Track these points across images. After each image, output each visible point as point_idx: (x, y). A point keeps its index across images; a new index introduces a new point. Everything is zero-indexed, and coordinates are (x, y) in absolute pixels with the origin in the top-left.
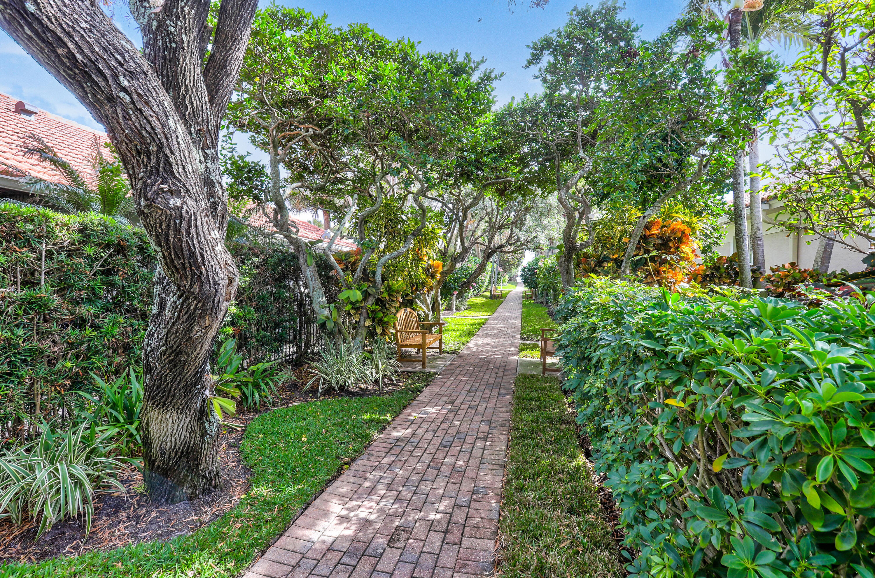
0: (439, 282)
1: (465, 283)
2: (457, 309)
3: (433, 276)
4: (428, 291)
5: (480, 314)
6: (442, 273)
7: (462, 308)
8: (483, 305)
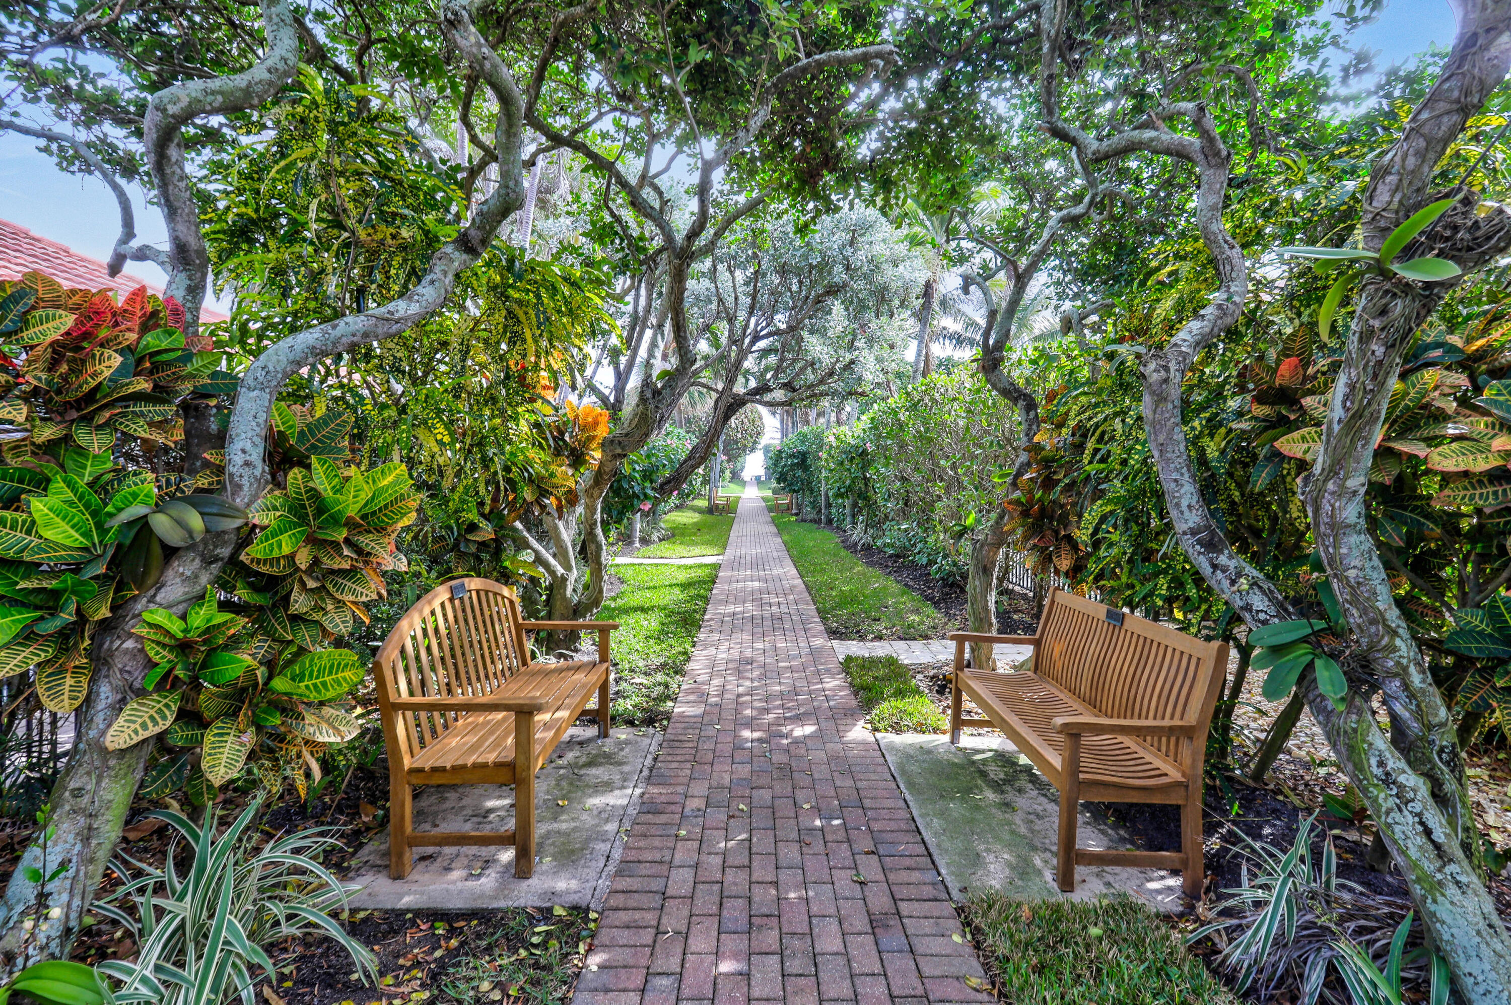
0: (598, 478)
1: (668, 481)
2: (645, 541)
3: (577, 459)
4: (560, 508)
5: (697, 550)
6: (605, 445)
7: (655, 537)
8: (698, 528)
